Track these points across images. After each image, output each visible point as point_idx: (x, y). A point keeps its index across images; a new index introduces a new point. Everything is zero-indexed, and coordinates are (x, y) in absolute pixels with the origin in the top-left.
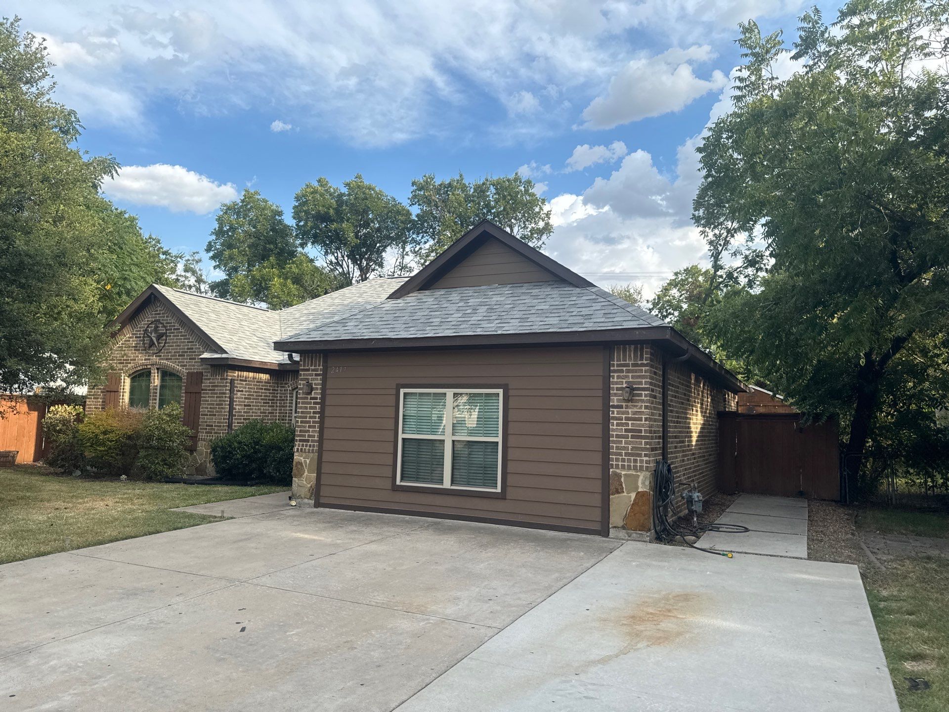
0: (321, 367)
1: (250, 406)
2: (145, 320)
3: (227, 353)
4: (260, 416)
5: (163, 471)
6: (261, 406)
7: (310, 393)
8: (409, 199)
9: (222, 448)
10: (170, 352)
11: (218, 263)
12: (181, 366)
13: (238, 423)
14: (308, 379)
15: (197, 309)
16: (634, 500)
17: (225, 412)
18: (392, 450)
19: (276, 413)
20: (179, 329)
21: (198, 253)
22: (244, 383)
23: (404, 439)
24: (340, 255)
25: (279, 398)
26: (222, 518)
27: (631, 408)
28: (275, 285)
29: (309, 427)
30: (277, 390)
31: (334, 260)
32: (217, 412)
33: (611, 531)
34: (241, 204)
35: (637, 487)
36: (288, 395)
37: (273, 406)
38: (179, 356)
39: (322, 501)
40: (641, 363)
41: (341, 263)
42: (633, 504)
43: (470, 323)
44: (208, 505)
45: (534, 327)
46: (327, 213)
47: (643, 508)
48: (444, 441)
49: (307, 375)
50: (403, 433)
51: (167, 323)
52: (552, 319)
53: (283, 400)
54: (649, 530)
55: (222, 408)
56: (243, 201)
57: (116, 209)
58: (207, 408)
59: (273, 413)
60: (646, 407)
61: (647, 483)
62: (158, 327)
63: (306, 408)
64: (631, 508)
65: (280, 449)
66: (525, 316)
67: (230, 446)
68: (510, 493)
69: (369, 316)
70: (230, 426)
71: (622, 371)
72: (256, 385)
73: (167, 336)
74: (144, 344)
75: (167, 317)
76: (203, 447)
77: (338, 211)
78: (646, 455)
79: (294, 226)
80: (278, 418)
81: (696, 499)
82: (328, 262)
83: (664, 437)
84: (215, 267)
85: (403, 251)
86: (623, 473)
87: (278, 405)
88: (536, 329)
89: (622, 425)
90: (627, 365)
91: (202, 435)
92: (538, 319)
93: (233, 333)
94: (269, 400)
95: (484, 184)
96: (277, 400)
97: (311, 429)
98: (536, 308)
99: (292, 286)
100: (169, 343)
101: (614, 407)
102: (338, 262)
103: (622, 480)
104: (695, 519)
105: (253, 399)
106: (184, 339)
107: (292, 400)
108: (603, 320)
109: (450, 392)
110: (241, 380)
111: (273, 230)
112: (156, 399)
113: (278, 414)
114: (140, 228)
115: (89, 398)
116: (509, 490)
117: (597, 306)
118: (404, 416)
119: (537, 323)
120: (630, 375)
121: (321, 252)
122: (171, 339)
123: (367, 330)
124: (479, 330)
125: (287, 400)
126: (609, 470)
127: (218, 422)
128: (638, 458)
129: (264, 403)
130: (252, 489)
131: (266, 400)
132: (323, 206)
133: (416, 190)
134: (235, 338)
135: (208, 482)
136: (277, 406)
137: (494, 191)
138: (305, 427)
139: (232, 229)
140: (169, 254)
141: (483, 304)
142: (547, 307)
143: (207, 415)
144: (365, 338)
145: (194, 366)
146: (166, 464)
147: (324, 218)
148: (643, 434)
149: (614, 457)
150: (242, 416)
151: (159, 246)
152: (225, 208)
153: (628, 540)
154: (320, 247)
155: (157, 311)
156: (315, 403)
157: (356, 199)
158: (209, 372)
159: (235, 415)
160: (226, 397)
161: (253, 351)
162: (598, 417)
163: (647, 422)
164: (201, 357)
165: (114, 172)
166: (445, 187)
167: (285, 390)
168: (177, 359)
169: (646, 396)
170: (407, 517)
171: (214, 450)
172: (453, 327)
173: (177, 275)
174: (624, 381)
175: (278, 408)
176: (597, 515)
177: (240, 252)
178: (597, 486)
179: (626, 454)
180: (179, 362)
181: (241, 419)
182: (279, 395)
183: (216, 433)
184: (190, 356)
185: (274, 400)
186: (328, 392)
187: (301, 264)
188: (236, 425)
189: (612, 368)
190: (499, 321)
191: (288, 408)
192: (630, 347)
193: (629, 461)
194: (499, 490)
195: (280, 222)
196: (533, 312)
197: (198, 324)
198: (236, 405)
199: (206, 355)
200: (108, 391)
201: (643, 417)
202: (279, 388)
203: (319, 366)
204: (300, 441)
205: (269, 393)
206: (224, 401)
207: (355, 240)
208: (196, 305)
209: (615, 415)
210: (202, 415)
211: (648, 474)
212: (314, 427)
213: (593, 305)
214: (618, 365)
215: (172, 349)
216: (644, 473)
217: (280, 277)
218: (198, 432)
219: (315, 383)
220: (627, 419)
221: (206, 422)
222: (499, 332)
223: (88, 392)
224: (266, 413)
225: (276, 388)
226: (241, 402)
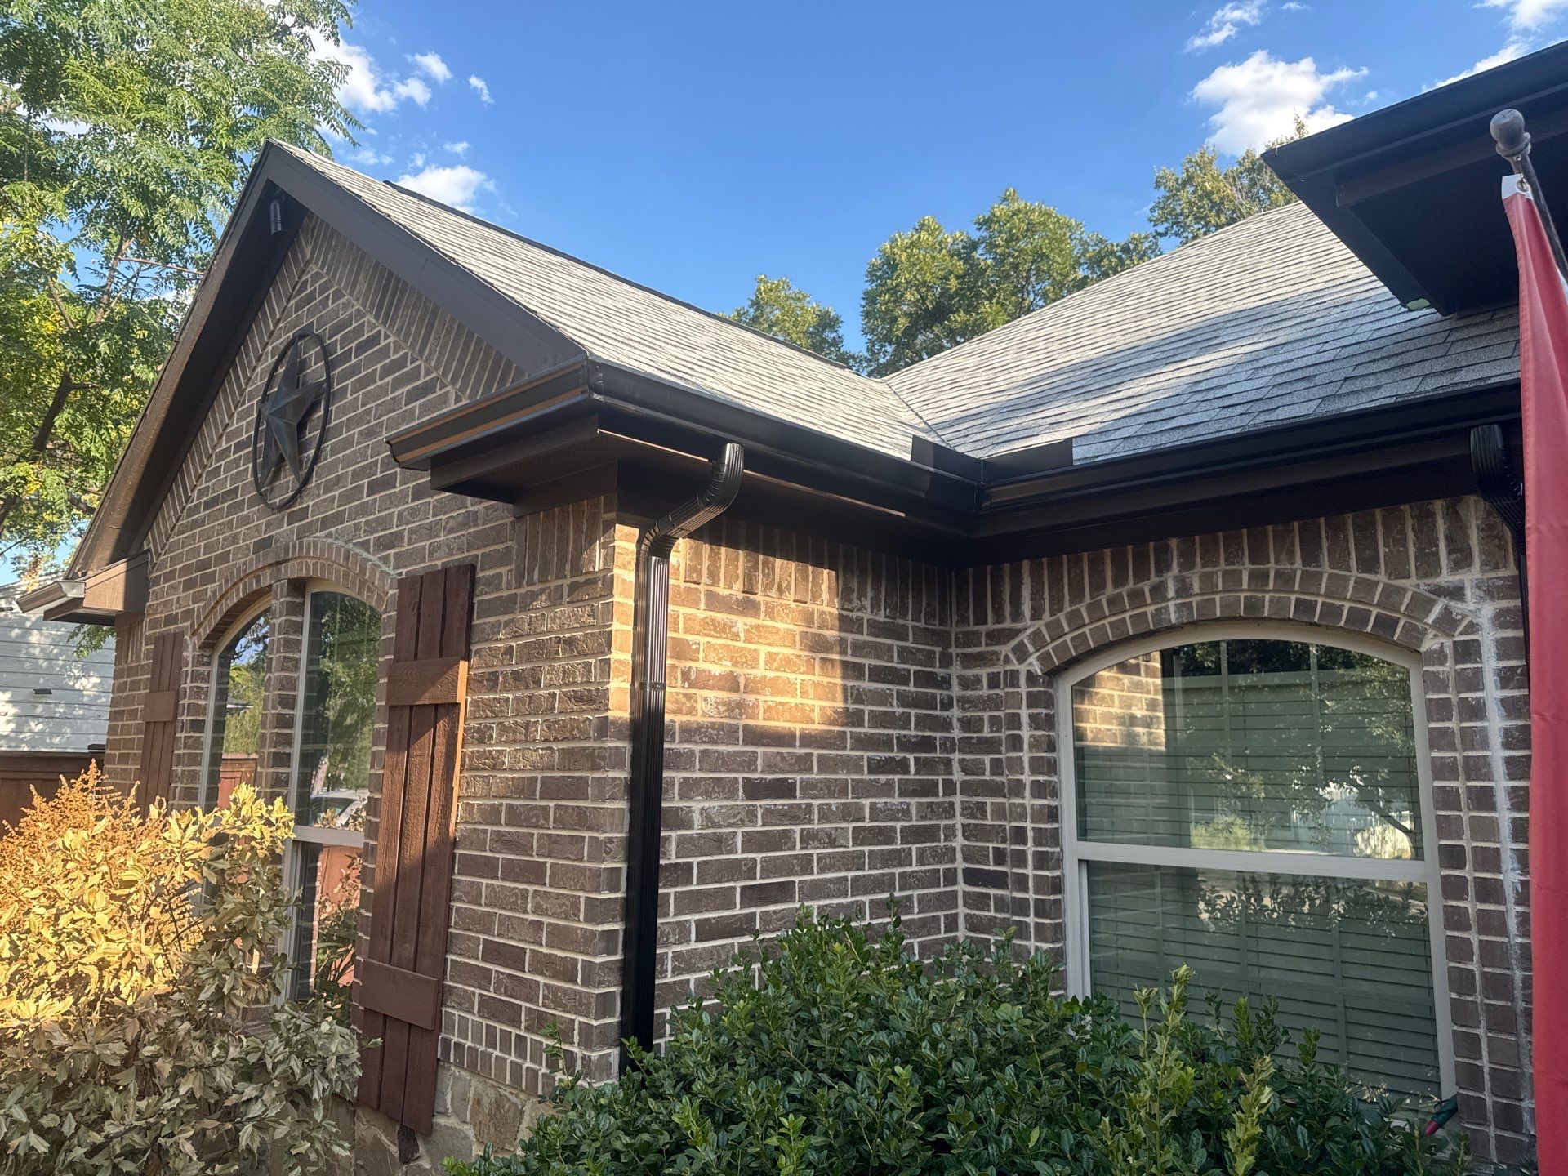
1: (784, 789)
2: (266, 354)
6: (862, 789)
10: (337, 483)
12: (379, 546)
13: (706, 931)
19: (950, 832)
20: (379, 337)
25: (956, 733)
30: (945, 683)
32: (552, 845)
36: (1024, 713)
37: (928, 789)
38: (371, 489)
51: (333, 332)
53: (990, 745)
55: (583, 819)
58: (494, 817)
59: (929, 833)
62: (300, 364)
73: (331, 401)
74: (256, 469)
75: (341, 291)
80: (960, 864)
87: (958, 776)
94: (905, 745)
96: (949, 745)
100: (339, 431)
107: (1051, 746)
113: (959, 842)
122: (343, 409)
125: (1016, 743)
127: (560, 937)
129: (877, 767)
131: (886, 744)
136: (950, 788)
143: (492, 870)
145: (431, 530)
150: (735, 870)
158: (503, 558)
167: (994, 682)
168: (366, 511)
175: (958, 799)
180: (371, 528)
181: (724, 899)
182: (955, 713)
185: (926, 744)
191: (1028, 801)
198: (689, 788)
202: (956, 670)
205: (905, 700)
215: (347, 461)
221: (484, 922)
223: (112, 730)
224: (885, 835)
225: (940, 672)
226: (726, 762)
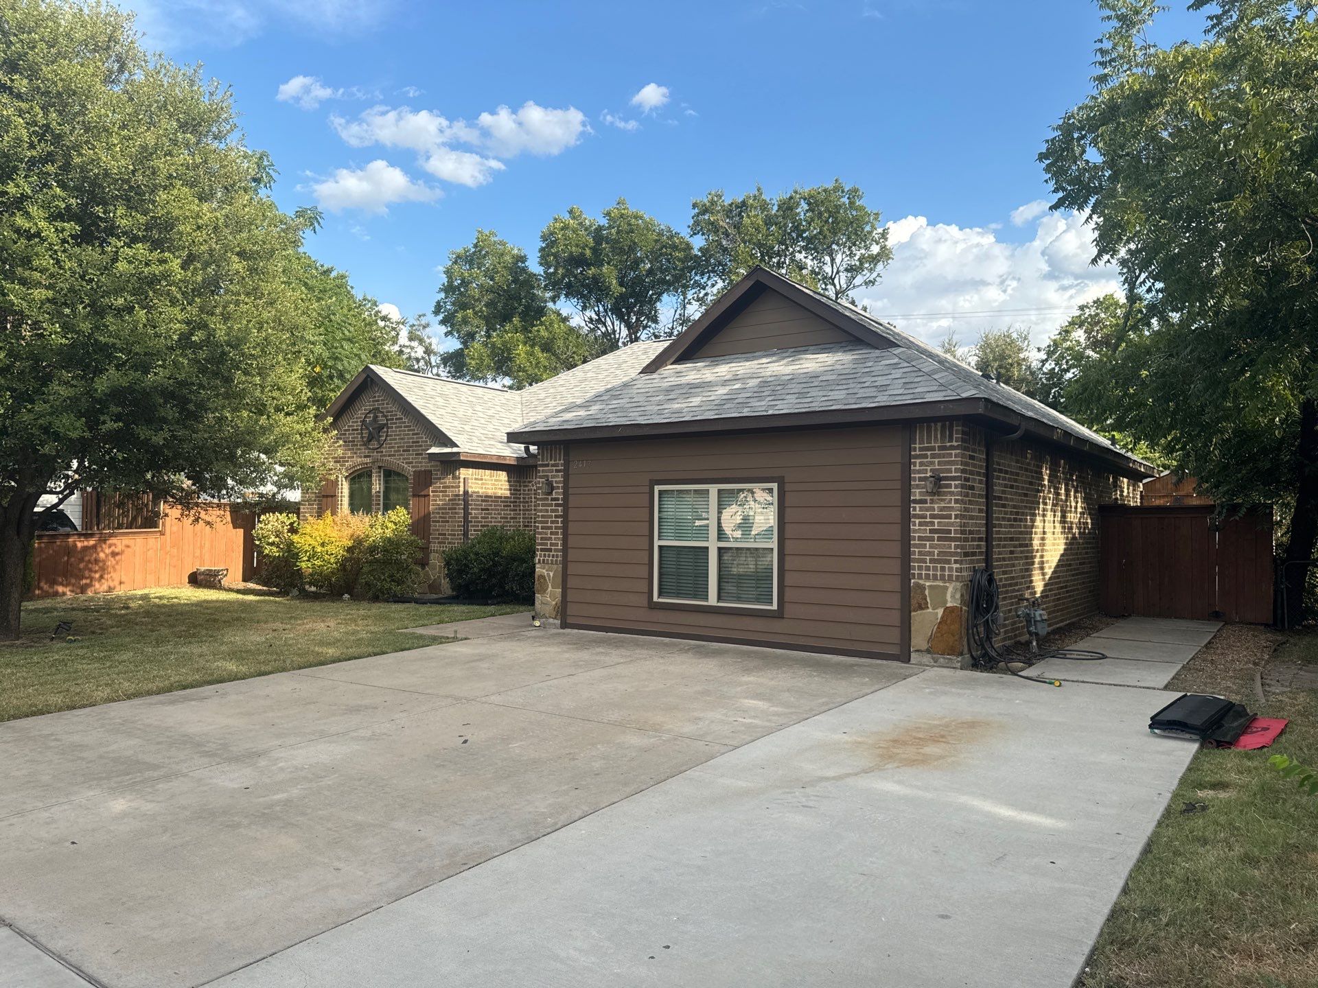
0: (562, 462)
1: (488, 510)
2: (362, 410)
3: (458, 447)
4: (500, 522)
5: (390, 589)
6: (502, 510)
7: (551, 493)
8: (689, 227)
9: (457, 560)
10: (393, 447)
11: (449, 329)
12: (406, 463)
13: (474, 531)
14: (547, 476)
15: (421, 393)
16: (942, 618)
17: (459, 517)
18: (646, 560)
19: (520, 518)
20: (402, 419)
21: (424, 315)
22: (480, 482)
23: (660, 547)
24: (601, 309)
25: (522, 500)
26: (455, 639)
27: (937, 503)
28: (519, 355)
29: (551, 533)
30: (520, 490)
31: (595, 317)
32: (450, 517)
33: (913, 655)
34: (474, 250)
35: (946, 601)
36: (533, 496)
37: (516, 510)
38: (403, 451)
39: (570, 620)
40: (951, 446)
41: (603, 319)
42: (940, 622)
43: (737, 401)
44: (441, 625)
45: (813, 405)
46: (583, 254)
47: (952, 627)
48: (707, 548)
49: (545, 471)
50: (659, 539)
51: (388, 412)
52: (837, 392)
53: (527, 502)
54: (961, 654)
55: (456, 513)
56: (476, 246)
57: (322, 266)
58: (439, 513)
59: (516, 518)
60: (957, 501)
61: (958, 596)
62: (377, 417)
63: (547, 511)
64: (938, 628)
65: (523, 561)
66: (806, 390)
67: (466, 558)
68: (789, 610)
69: (616, 397)
70: (466, 534)
71: (926, 456)
72: (494, 485)
73: (388, 428)
74: (362, 437)
75: (387, 404)
76: (436, 561)
77: (595, 250)
78: (956, 562)
79: (542, 274)
80: (521, 524)
81: (1039, 619)
82: (586, 319)
83: (988, 539)
84: (446, 334)
85: (684, 298)
86: (928, 584)
87: (522, 508)
88: (817, 406)
89: (926, 524)
90: (933, 449)
91: (434, 546)
92: (821, 393)
93: (465, 421)
94: (510, 502)
95: (791, 198)
96: (520, 502)
97: (553, 537)
98: (820, 379)
99: (540, 355)
100: (391, 435)
101: (916, 502)
102: (600, 318)
103: (927, 592)
104: (1034, 644)
105: (492, 501)
106: (409, 430)
108: (901, 391)
109: (713, 489)
110: (476, 479)
111: (515, 281)
112: (379, 504)
113: (521, 520)
114: (352, 288)
115: (303, 505)
116: (787, 606)
117: (897, 373)
118: (660, 518)
119: (818, 399)
120: (936, 460)
121: (578, 307)
122: (393, 431)
123: (614, 415)
124: (746, 410)
125: (531, 502)
126: (910, 580)
127: (452, 530)
128: (947, 566)
129: (504, 506)
130: (491, 608)
131: (507, 502)
132: (577, 246)
133: (698, 213)
134: (467, 428)
135: (443, 601)
136: (520, 510)
137: (806, 207)
138: (546, 534)
139: (465, 283)
140: (389, 320)
141: (755, 375)
142: (834, 377)
143: (438, 522)
144: (611, 424)
145: (421, 463)
146: (393, 581)
147: (579, 261)
148: (952, 535)
149: (916, 564)
150: (479, 522)
151: (377, 309)
152: (454, 256)
153: (934, 666)
154: (576, 300)
155: (375, 397)
156: (556, 505)
157: (618, 233)
158: (438, 470)
159: (471, 522)
160: (459, 500)
161: (490, 442)
162: (896, 515)
163: (958, 520)
164: (428, 452)
165: (316, 224)
166: (737, 207)
167: (528, 490)
168: (401, 455)
169: (956, 487)
170: (667, 640)
171: (448, 564)
172: (715, 408)
173: (400, 346)
174: (929, 468)
175: (522, 512)
176: (894, 636)
177: (475, 313)
178: (895, 601)
179: (932, 561)
180: (404, 459)
181: (477, 526)
182: (522, 496)
183: (449, 543)
184: (416, 450)
185: (516, 502)
186: (571, 491)
187: (551, 324)
188: (472, 534)
189: (913, 453)
190: (772, 398)
191: (533, 512)
192: (936, 425)
193: (935, 569)
194: (775, 607)
195: (524, 270)
196: (816, 384)
197: (423, 411)
198: (472, 509)
199: (434, 450)
200: (324, 496)
201: (953, 513)
202: (522, 488)
203: (560, 460)
204: (542, 550)
205: (510, 494)
206: (458, 505)
207: (619, 288)
208: (421, 388)
209: (918, 512)
210: (433, 522)
211: (959, 585)
212: (557, 533)
213: (893, 371)
214: (921, 449)
215: (395, 444)
216: (954, 583)
217: (525, 344)
218: (430, 542)
219: (556, 481)
220: (933, 516)
221: (438, 530)
222: (770, 412)
223: (302, 497)
224: (507, 518)
225: (518, 488)
226: (477, 505)
